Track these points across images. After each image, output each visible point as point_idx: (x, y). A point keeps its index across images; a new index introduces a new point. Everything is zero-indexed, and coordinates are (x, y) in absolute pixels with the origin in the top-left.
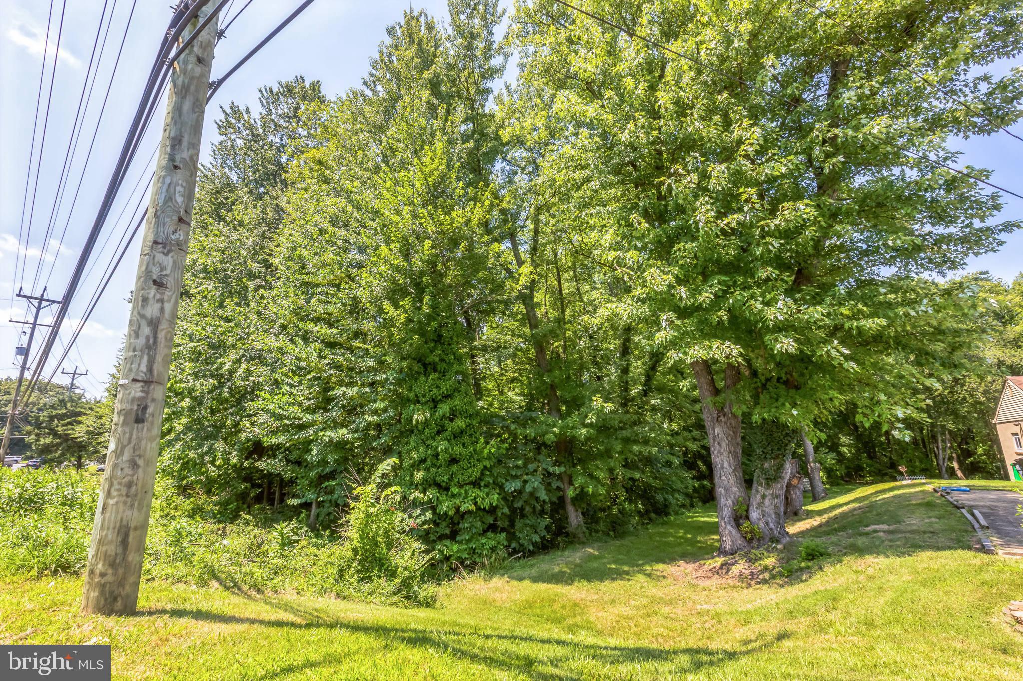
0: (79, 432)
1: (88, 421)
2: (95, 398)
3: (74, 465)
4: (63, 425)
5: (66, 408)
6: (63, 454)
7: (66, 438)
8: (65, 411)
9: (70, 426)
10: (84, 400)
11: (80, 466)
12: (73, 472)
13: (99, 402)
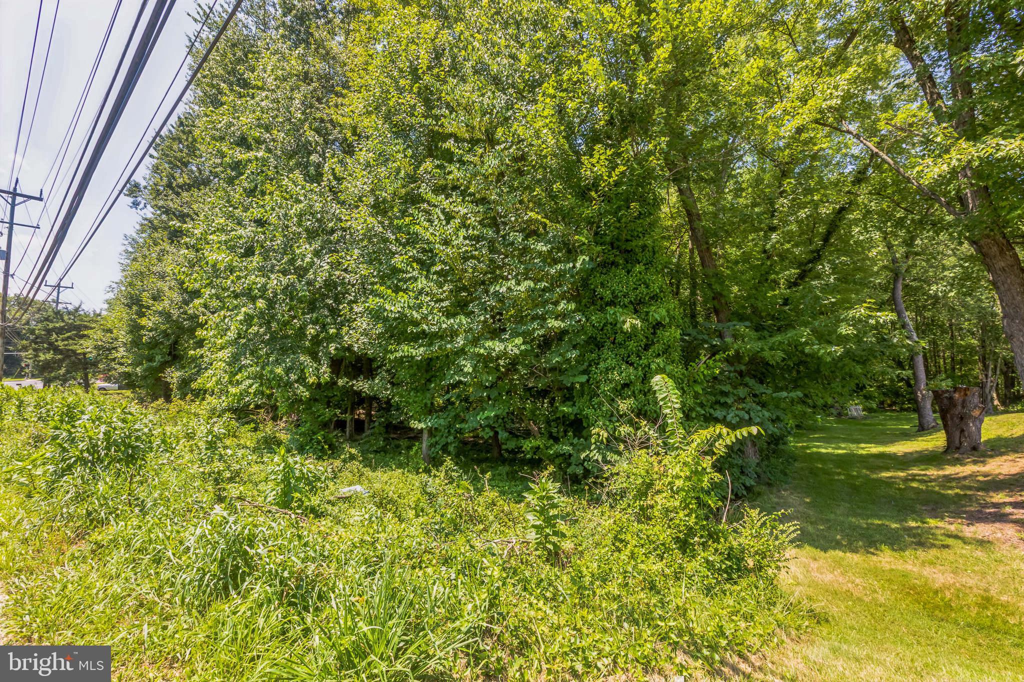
0: (86, 347)
1: (96, 335)
2: (94, 311)
3: (80, 384)
4: (63, 340)
5: (63, 321)
6: (68, 372)
7: (68, 354)
8: (62, 324)
9: (71, 342)
10: (82, 313)
11: (87, 386)
12: (80, 391)
13: (99, 315)
